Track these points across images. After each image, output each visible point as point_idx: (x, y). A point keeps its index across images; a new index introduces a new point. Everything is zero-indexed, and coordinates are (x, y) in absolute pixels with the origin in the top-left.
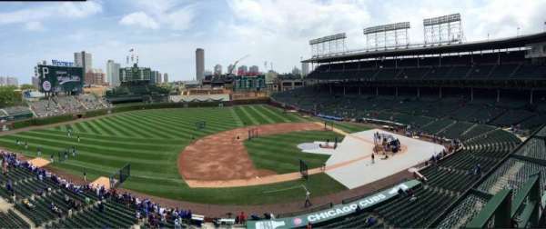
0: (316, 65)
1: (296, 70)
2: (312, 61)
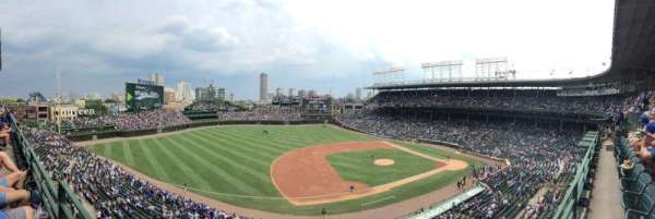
0: (377, 92)
1: (350, 95)
2: (374, 89)
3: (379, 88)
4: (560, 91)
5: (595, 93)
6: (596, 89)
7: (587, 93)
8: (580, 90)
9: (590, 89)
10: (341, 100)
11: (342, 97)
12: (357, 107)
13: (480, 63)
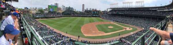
0: (111, 10)
1: (105, 10)
2: (110, 9)
3: (111, 9)
4: (158, 10)
5: (168, 10)
6: (168, 9)
7: (165, 10)
8: (163, 9)
9: (166, 9)
10: (102, 11)
11: (103, 11)
12: (106, 13)
13: (137, 2)
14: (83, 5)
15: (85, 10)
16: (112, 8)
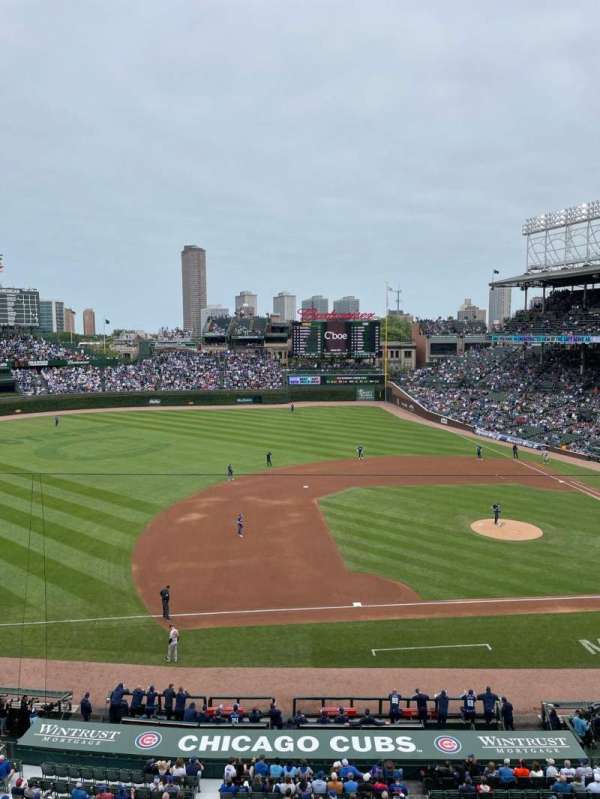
2: (525, 285)
3: (545, 283)
14: (193, 258)
15: (222, 322)
16: (556, 271)
